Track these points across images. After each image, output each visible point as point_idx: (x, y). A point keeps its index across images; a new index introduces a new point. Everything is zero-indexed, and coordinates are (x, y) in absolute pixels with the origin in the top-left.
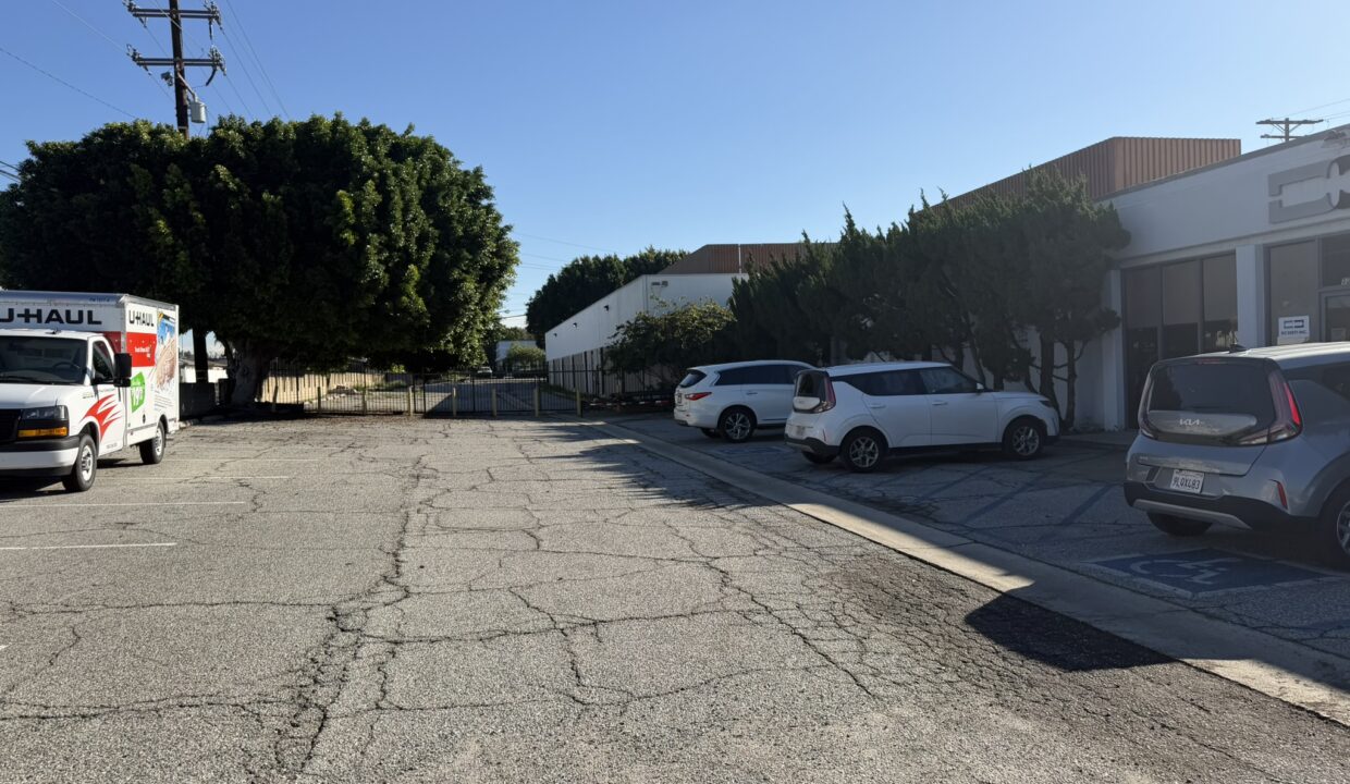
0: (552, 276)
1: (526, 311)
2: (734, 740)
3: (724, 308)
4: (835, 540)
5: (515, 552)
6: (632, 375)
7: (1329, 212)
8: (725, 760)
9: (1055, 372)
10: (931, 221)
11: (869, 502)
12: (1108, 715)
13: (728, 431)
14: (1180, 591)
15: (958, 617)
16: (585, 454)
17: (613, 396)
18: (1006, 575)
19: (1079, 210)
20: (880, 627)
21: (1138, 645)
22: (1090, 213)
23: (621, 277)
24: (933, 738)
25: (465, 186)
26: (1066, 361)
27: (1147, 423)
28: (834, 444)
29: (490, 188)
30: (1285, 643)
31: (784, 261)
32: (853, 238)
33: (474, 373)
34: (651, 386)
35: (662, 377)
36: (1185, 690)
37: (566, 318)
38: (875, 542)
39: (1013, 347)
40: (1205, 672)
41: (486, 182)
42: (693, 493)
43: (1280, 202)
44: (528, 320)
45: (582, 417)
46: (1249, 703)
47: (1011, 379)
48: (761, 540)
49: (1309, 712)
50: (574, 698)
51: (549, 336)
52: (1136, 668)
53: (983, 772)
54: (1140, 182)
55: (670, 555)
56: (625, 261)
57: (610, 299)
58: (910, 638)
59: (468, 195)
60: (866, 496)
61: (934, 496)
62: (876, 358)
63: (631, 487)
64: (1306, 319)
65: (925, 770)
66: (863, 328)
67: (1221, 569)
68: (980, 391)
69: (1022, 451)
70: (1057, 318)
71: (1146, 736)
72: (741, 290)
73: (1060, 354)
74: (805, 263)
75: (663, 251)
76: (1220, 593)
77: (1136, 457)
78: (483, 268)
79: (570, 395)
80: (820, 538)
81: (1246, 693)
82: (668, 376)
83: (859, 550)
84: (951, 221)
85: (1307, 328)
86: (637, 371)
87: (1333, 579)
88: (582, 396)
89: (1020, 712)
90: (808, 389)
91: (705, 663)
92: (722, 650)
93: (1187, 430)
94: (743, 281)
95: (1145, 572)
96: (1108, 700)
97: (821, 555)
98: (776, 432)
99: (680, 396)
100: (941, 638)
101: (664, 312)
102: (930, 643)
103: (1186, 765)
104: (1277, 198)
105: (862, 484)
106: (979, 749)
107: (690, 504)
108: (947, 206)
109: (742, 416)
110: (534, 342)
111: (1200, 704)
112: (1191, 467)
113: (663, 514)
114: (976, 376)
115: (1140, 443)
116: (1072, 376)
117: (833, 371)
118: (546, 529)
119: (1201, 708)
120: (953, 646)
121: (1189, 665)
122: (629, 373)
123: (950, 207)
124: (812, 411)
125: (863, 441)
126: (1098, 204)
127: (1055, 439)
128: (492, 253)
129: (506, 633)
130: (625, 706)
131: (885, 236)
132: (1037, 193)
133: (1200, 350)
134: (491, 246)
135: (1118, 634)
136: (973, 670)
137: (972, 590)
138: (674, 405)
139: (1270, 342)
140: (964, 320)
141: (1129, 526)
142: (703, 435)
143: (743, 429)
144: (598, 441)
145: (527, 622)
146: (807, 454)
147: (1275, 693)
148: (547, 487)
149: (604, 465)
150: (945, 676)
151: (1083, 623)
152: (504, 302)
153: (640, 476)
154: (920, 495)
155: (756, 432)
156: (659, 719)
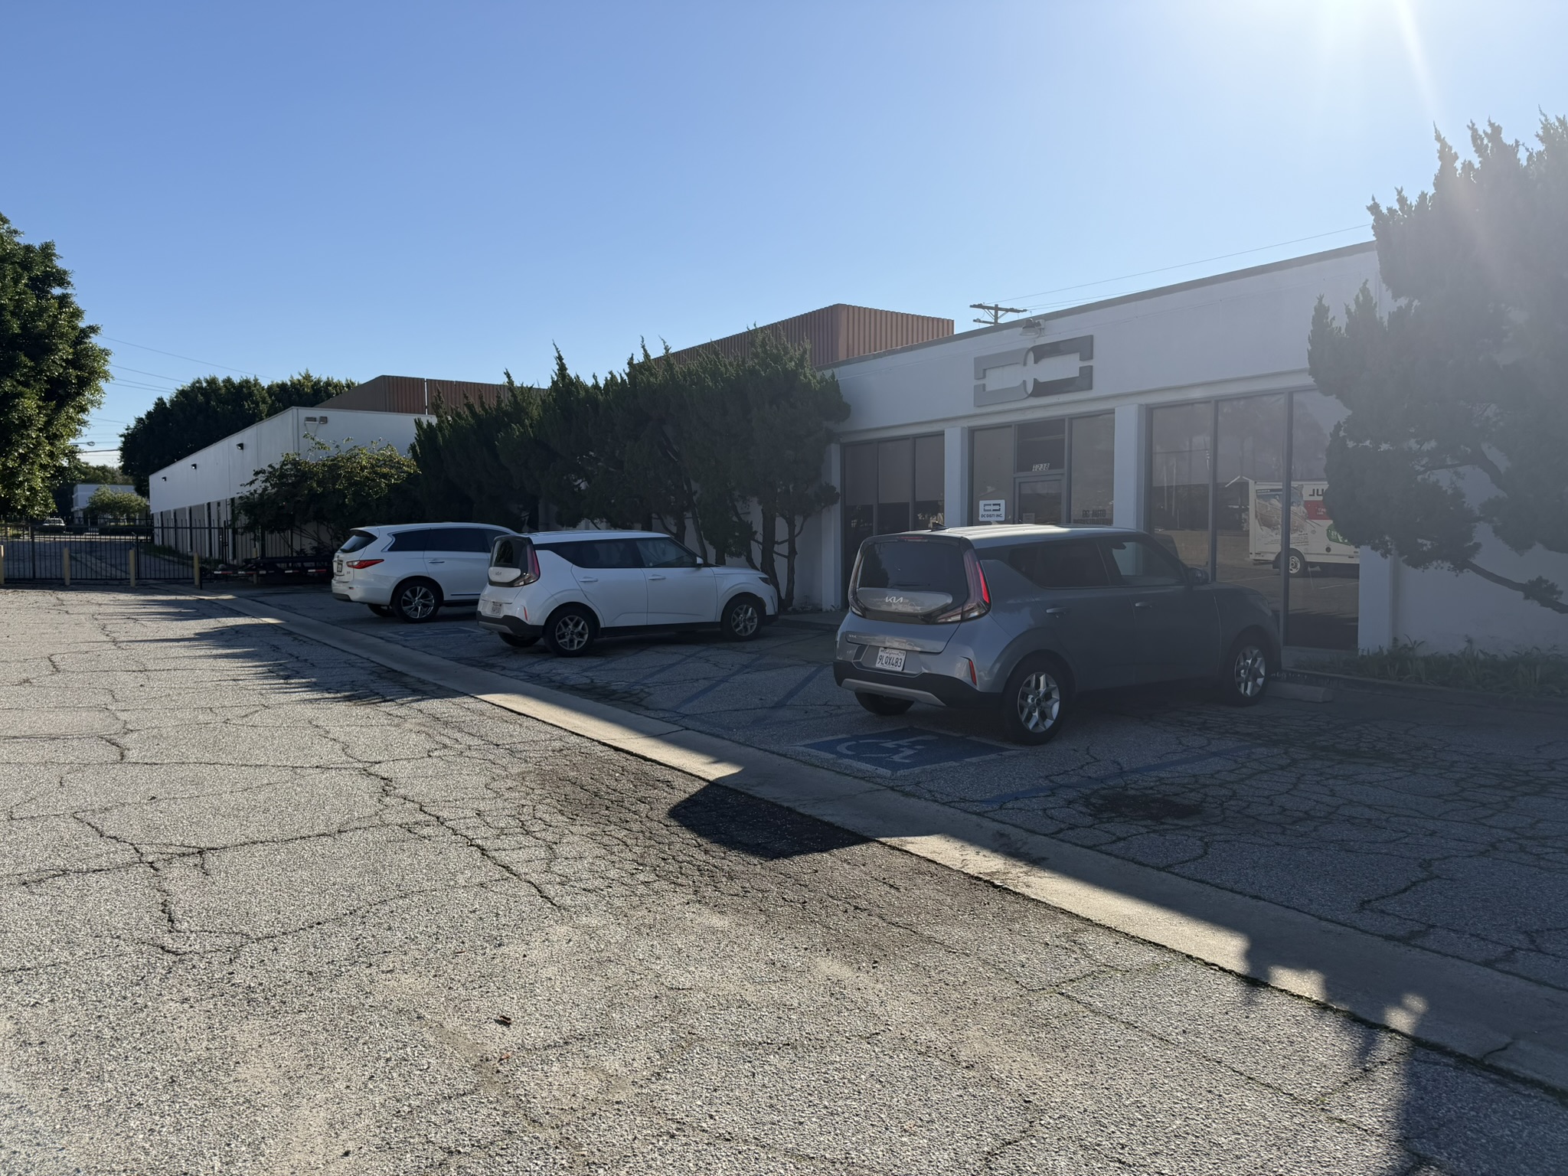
0: (160, 399)
1: (120, 445)
2: (383, 976)
3: (404, 456)
4: (531, 735)
5: (85, 765)
6: (276, 536)
7: (1025, 399)
8: (370, 1001)
9: (776, 548)
10: (652, 375)
11: (575, 689)
12: (805, 902)
13: (405, 608)
14: (882, 771)
15: (661, 810)
16: (201, 637)
17: (247, 561)
18: (715, 762)
19: (802, 378)
20: (574, 829)
21: (838, 828)
22: (813, 381)
23: (263, 407)
24: (622, 948)
25: (26, 265)
26: (787, 537)
27: (856, 600)
28: (535, 623)
29: (65, 272)
30: (969, 816)
31: (482, 404)
32: (565, 384)
33: (36, 525)
34: (302, 550)
35: (319, 541)
36: (879, 870)
37: (180, 458)
38: (577, 734)
39: (735, 519)
40: (898, 849)
41: (60, 264)
42: (353, 685)
43: (984, 385)
44: (122, 457)
45: (202, 588)
46: (935, 877)
47: (732, 555)
48: (438, 738)
49: (986, 881)
50: (163, 948)
51: (155, 480)
52: (835, 851)
53: (673, 978)
54: (862, 354)
55: (315, 761)
56: (270, 388)
57: (247, 435)
58: (606, 838)
59: (30, 279)
60: (572, 683)
61: (646, 681)
62: (591, 525)
63: (266, 678)
64: (1002, 502)
65: (610, 983)
66: (576, 490)
67: (918, 747)
68: (699, 566)
69: (740, 631)
70: (779, 490)
71: (839, 920)
72: (426, 435)
73: (781, 529)
74: (509, 409)
75: (324, 379)
76: (917, 770)
77: (845, 635)
78: (50, 380)
79: (185, 560)
80: (514, 733)
81: (933, 867)
82: (326, 538)
83: (558, 744)
84: (673, 376)
85: (1003, 512)
86: (283, 530)
87: (1013, 752)
88: (202, 560)
89: (719, 909)
90: (507, 558)
91: (352, 890)
92: (375, 872)
93: (893, 608)
94: (429, 425)
95: (850, 753)
96: (806, 886)
97: (512, 752)
98: (466, 610)
99: (340, 562)
100: (641, 835)
101: (322, 456)
102: (629, 842)
103: (875, 945)
104: (981, 382)
105: (569, 670)
106: (670, 953)
107: (348, 699)
108: (669, 359)
109: (424, 590)
110: (132, 487)
111: (891, 883)
112: (896, 645)
113: (309, 711)
114: (697, 550)
115: (849, 622)
116: (793, 552)
117: (538, 538)
118: (135, 735)
119: (891, 886)
120: (653, 842)
121: (884, 844)
122: (272, 532)
123: (672, 360)
124: (511, 584)
125: (571, 620)
126: (821, 373)
127: (773, 618)
128: (67, 361)
129: (65, 872)
130: (237, 951)
131: (602, 385)
132: (762, 355)
133: (910, 528)
134: (65, 351)
135: (821, 818)
136: (673, 867)
137: (679, 781)
138: (331, 575)
139: (972, 521)
140: (685, 488)
141: (839, 707)
142: (370, 613)
143: (425, 606)
144: (223, 620)
145: (98, 856)
146: (505, 636)
147: (957, 866)
148: (141, 678)
149: (229, 651)
150: (641, 877)
151: (787, 807)
152: (84, 430)
153: (281, 665)
154: (632, 680)
155: (443, 610)
156: (284, 961)
